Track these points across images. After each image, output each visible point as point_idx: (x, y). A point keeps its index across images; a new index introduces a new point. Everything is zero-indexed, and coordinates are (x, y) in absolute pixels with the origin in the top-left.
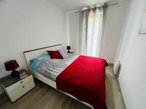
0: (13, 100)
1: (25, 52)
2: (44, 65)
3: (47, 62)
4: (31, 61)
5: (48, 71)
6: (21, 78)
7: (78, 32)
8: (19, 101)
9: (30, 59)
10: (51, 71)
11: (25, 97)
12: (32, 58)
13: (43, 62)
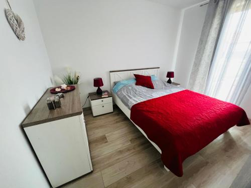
0: (95, 114)
1: (111, 72)
2: (125, 90)
3: (130, 88)
4: (114, 82)
5: (127, 97)
6: (103, 97)
7: (197, 45)
8: (98, 117)
9: (114, 81)
10: (131, 98)
11: (103, 117)
12: (116, 80)
13: (125, 86)
